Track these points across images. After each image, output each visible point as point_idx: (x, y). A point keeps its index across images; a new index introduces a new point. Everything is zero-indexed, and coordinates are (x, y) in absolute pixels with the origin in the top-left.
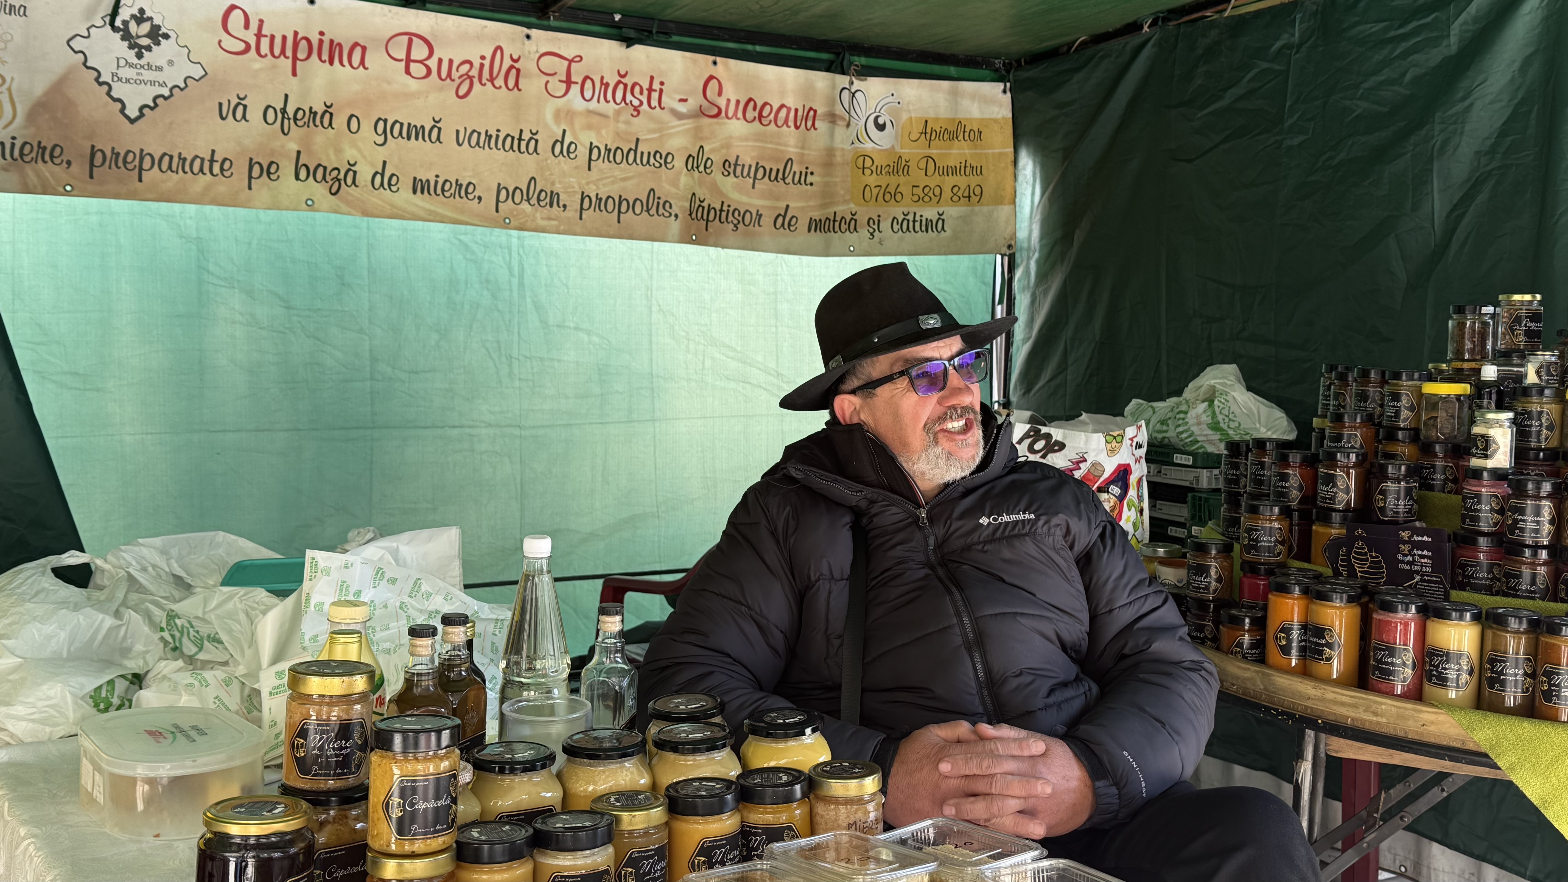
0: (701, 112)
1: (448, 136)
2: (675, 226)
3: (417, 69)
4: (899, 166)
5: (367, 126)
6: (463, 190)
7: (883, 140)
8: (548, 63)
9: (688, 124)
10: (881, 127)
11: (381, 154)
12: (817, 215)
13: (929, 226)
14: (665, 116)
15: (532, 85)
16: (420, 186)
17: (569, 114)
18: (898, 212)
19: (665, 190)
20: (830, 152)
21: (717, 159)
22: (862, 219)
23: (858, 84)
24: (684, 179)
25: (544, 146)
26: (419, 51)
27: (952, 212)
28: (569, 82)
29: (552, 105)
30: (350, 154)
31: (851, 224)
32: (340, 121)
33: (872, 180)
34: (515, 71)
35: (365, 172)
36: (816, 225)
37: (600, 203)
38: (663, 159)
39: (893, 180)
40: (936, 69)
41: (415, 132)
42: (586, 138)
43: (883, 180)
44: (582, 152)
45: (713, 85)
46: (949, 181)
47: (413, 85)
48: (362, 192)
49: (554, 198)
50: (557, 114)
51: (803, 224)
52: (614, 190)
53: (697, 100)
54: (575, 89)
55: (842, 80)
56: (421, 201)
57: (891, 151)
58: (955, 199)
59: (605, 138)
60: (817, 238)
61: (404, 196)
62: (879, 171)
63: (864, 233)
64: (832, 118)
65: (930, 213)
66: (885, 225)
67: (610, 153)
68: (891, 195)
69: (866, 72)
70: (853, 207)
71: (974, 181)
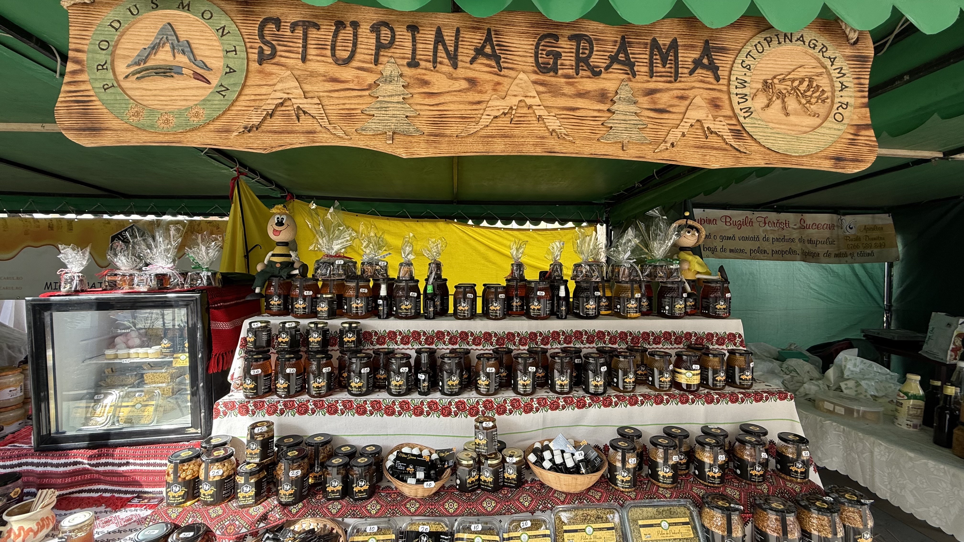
0: (800, 228)
1: (737, 239)
2: (798, 257)
3: (728, 224)
4: (858, 239)
5: (718, 237)
6: (742, 251)
7: (852, 232)
8: (759, 219)
9: (798, 231)
10: (851, 228)
11: (722, 244)
12: (837, 253)
13: (869, 255)
14: (790, 229)
15: (756, 225)
16: (731, 251)
17: (766, 231)
18: (858, 251)
19: (794, 248)
20: (838, 236)
21: (806, 239)
22: (848, 253)
23: (842, 217)
24: (799, 245)
25: (761, 239)
26: (728, 220)
27: (875, 250)
28: (765, 223)
29: (761, 229)
30: (715, 244)
31: (845, 255)
32: (712, 237)
33: (850, 243)
34: (751, 222)
35: (719, 249)
36: (836, 256)
37: (777, 252)
38: (793, 240)
39: (856, 243)
40: (869, 211)
41: (729, 238)
42: (771, 236)
43: (853, 243)
44: (771, 239)
45: (802, 221)
46: (874, 242)
47: (728, 227)
48: (718, 253)
49: (765, 252)
50: (763, 231)
51: (833, 255)
52: (780, 248)
53: (798, 225)
54: (767, 225)
55: (839, 216)
56: (732, 254)
57: (855, 235)
58: (876, 247)
59: (776, 236)
60: (837, 259)
61: (728, 253)
62: (852, 240)
63: (849, 257)
64: (838, 226)
65: (869, 251)
66: (855, 255)
67: (778, 240)
68: (857, 247)
69: (844, 214)
70: (845, 250)
71: (881, 242)
